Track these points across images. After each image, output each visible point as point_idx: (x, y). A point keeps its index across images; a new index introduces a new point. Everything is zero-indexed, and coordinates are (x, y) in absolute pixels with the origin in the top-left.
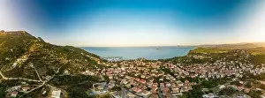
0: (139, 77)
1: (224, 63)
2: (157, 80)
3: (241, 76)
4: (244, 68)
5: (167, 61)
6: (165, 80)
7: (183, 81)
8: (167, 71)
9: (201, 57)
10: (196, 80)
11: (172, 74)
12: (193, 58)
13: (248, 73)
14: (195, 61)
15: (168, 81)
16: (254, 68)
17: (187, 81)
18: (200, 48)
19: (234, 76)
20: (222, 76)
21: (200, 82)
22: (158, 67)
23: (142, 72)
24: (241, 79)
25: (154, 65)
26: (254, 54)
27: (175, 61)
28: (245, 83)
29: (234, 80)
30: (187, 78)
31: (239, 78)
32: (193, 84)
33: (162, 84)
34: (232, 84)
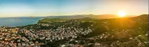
0: (3, 40)
1: (64, 29)
2: (16, 41)
3: (76, 37)
4: (77, 31)
5: (23, 27)
6: (22, 41)
7: (34, 41)
8: (23, 35)
9: (47, 25)
10: (44, 41)
11: (26, 37)
12: (41, 25)
13: (80, 34)
14: (43, 28)
15: (24, 42)
16: (84, 31)
17: (37, 42)
18: (46, 18)
19: (71, 38)
20: (63, 38)
21: (46, 42)
22: (17, 32)
23: (5, 36)
24: (76, 39)
25: (14, 31)
26: (83, 22)
27: (28, 27)
28: (80, 41)
29: (71, 40)
30: (37, 40)
31: (74, 38)
32: (41, 44)
33: (19, 44)
34: (70, 43)
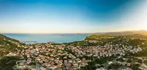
0: (49, 55)
1: (111, 46)
2: (62, 58)
3: (124, 54)
4: (125, 49)
5: (69, 44)
6: (68, 58)
7: (81, 58)
8: (70, 52)
9: (95, 42)
10: (91, 58)
11: (73, 54)
12: (88, 42)
13: (129, 52)
14: (90, 44)
15: (71, 59)
16: (133, 49)
17: (84, 59)
18: (94, 35)
19: (119, 55)
20: (110, 55)
21: (94, 59)
22: (63, 49)
23: (51, 52)
24: (124, 57)
25: (60, 48)
26: (133, 39)
27: (75, 44)
28: (127, 59)
29: (119, 57)
30: (84, 57)
31: (122, 56)
32: (88, 61)
33: (66, 61)
34: (117, 60)
